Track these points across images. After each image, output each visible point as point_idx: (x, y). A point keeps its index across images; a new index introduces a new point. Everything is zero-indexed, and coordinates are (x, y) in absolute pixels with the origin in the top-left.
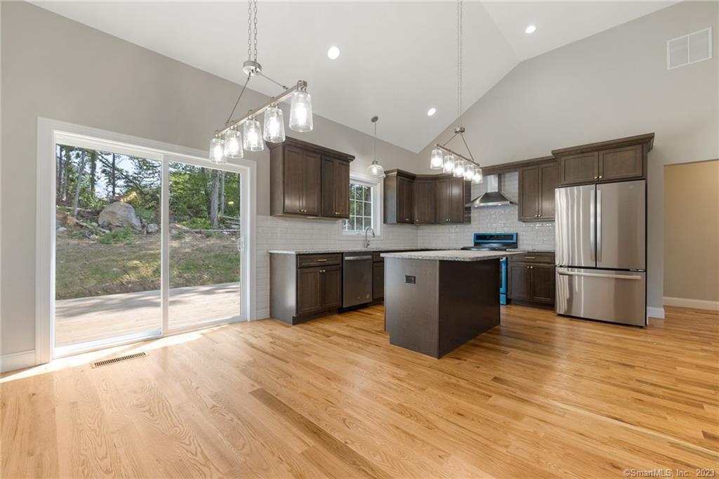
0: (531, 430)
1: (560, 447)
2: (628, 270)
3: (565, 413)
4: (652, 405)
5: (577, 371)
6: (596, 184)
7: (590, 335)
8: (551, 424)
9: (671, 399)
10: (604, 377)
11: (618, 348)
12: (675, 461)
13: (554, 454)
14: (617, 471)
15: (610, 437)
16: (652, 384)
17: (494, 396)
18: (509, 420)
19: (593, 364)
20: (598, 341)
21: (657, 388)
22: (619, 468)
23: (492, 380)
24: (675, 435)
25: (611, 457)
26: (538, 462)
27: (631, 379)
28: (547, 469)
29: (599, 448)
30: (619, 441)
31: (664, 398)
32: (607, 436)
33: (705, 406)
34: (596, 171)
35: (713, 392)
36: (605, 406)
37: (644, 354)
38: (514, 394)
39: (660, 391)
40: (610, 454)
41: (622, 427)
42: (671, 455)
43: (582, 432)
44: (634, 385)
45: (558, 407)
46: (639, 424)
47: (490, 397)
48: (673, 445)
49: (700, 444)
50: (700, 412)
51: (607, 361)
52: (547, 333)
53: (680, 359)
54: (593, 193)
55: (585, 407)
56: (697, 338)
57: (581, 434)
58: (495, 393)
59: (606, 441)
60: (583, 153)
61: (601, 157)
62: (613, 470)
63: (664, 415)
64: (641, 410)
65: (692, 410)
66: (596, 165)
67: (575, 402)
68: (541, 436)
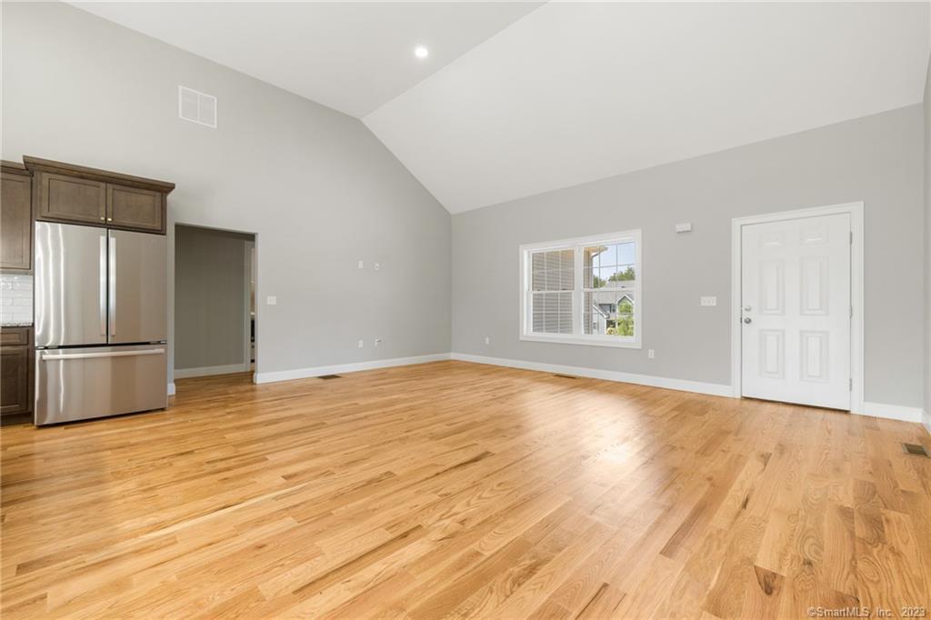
0: (157, 585)
1: (204, 573)
2: (148, 343)
3: (175, 537)
4: (238, 477)
5: (142, 485)
6: (108, 229)
7: (115, 437)
8: (172, 560)
9: (244, 465)
10: (175, 477)
11: (161, 439)
12: (287, 509)
13: (206, 585)
14: (266, 549)
15: (235, 527)
16: (222, 460)
17: (50, 591)
18: (113, 600)
19: (150, 469)
20: (133, 441)
21: (228, 461)
22: (264, 546)
23: (18, 573)
24: (270, 490)
25: (250, 543)
26: (200, 607)
27: (201, 464)
28: (214, 605)
29: (236, 543)
30: (244, 524)
31: (239, 466)
32: (232, 528)
33: (267, 457)
34: (102, 209)
35: (261, 444)
36: (204, 503)
37: (190, 436)
38: (83, 565)
39: (232, 463)
40: (248, 540)
41: (234, 512)
42: (281, 507)
43: (209, 541)
44: (209, 468)
45: (161, 536)
46: (243, 500)
47: (44, 597)
48: (276, 498)
49: (288, 487)
50: (268, 464)
51: (164, 458)
52: (46, 459)
53: (221, 427)
54: (103, 239)
55: (189, 516)
56: (215, 404)
57: (210, 544)
58: (48, 585)
59: (234, 533)
60: (82, 177)
61: (110, 191)
62: (262, 550)
63: (252, 480)
64: (233, 488)
65: (262, 465)
66: (102, 200)
67: (174, 519)
68: (176, 580)
